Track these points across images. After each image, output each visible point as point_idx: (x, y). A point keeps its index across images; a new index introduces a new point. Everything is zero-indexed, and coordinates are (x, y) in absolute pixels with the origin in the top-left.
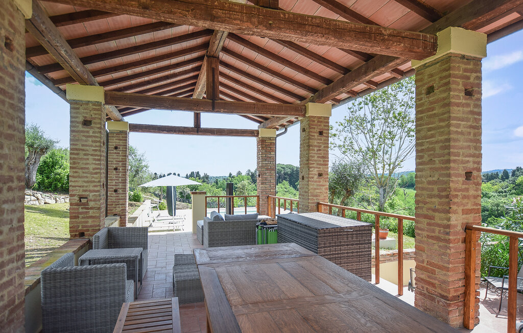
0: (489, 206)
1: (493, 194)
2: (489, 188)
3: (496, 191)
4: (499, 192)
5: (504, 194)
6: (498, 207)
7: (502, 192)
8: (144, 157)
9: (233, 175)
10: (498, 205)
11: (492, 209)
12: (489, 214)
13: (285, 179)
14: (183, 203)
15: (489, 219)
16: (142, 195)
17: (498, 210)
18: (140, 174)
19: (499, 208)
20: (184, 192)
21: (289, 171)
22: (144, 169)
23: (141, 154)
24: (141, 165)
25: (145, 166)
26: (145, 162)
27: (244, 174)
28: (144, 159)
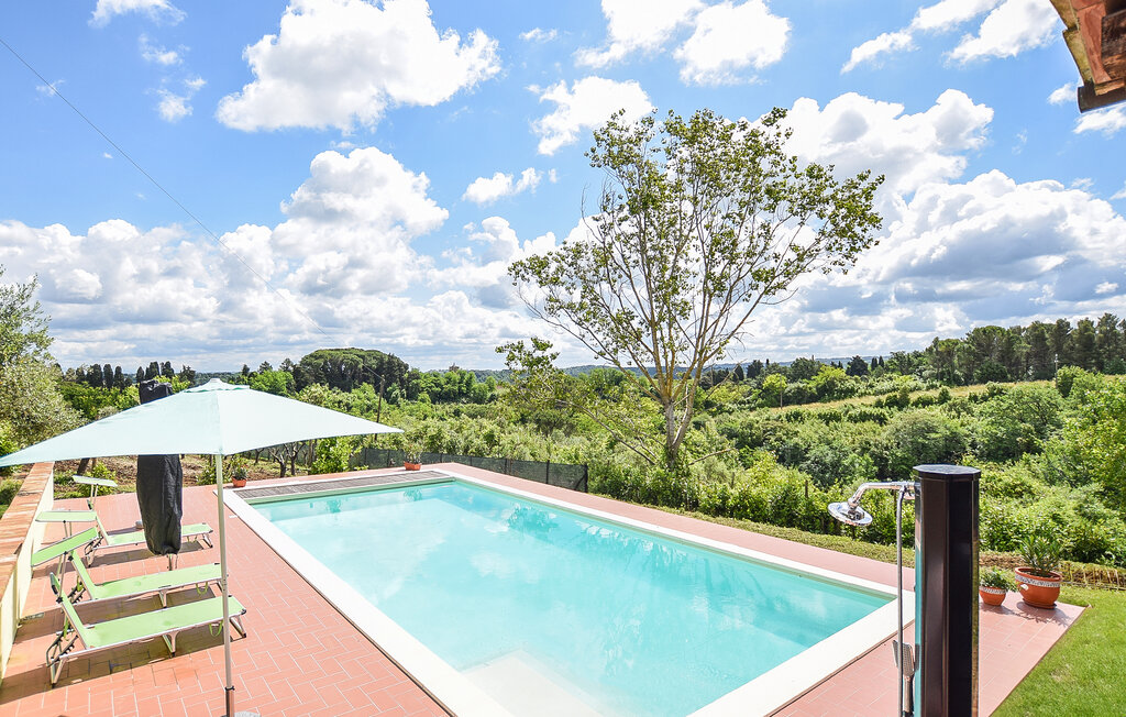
0: (737, 427)
1: (730, 406)
3: (735, 401)
4: (740, 403)
5: (748, 405)
6: (751, 429)
7: (744, 403)
8: (30, 303)
9: (251, 370)
10: (750, 426)
11: (743, 433)
13: (366, 379)
17: (752, 435)
18: (8, 371)
19: (753, 431)
21: (374, 363)
22: (30, 349)
23: (16, 290)
24: (15, 332)
25: (31, 338)
26: (32, 324)
27: (276, 368)
28: (31, 308)
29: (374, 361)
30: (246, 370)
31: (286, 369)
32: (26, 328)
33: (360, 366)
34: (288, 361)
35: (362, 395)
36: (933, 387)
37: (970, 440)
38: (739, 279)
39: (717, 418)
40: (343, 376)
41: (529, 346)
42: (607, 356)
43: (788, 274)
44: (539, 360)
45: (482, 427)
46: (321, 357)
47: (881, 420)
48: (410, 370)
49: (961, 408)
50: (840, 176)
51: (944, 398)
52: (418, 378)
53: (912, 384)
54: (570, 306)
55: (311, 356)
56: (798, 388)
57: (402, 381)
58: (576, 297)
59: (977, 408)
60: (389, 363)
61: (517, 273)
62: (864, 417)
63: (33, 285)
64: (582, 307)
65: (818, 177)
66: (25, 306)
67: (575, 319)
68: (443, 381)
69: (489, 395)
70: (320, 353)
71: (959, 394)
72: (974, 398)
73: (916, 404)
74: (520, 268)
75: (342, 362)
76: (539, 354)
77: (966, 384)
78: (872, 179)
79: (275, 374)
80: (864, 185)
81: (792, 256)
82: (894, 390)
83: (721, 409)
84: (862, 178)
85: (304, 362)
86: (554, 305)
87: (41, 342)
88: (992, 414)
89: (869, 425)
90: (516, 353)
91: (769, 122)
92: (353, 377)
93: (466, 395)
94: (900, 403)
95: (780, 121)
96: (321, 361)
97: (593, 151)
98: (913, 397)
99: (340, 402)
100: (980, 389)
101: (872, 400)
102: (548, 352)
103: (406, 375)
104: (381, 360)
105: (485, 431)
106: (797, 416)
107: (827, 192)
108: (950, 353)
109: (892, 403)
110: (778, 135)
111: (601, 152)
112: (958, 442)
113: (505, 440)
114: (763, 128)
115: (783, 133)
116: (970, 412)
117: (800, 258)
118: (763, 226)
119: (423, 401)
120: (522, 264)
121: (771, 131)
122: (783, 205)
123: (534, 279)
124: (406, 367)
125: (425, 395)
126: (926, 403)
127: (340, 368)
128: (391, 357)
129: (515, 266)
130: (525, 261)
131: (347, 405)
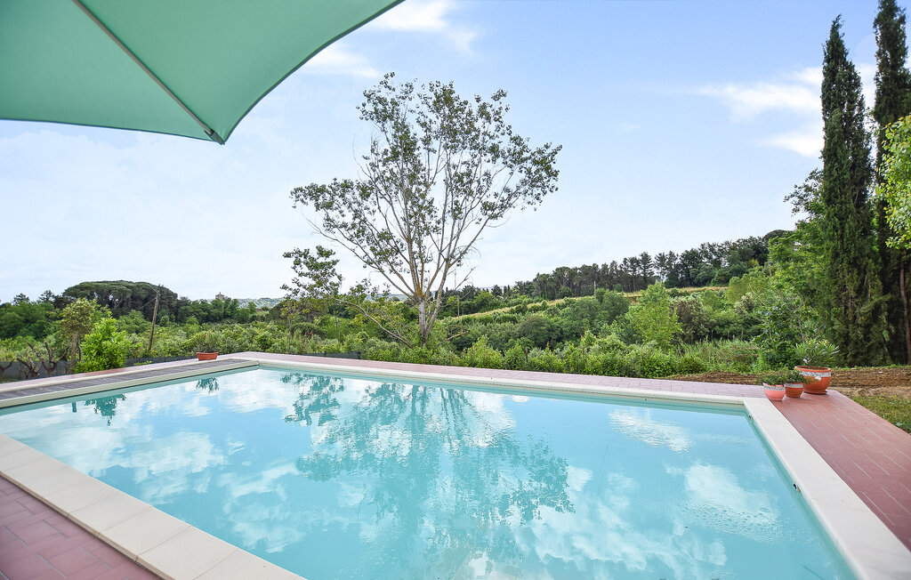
21: (142, 293)
29: (142, 291)
31: (46, 300)
34: (49, 294)
35: (131, 321)
36: (538, 301)
38: (471, 209)
41: (314, 253)
42: (374, 265)
43: (502, 207)
44: (322, 265)
45: (254, 334)
47: (514, 321)
48: (179, 298)
49: (553, 312)
50: (533, 146)
51: (544, 308)
52: (186, 305)
53: (526, 300)
54: (344, 225)
56: (467, 304)
57: (170, 307)
58: (349, 219)
59: (561, 312)
60: (159, 292)
61: (298, 197)
62: (506, 319)
64: (354, 226)
67: (348, 236)
68: (210, 307)
69: (251, 316)
71: (551, 304)
72: (559, 306)
73: (530, 310)
74: (299, 193)
76: (321, 260)
77: (555, 299)
78: (553, 147)
80: (549, 151)
81: (505, 196)
82: (518, 303)
84: (547, 147)
86: (330, 224)
89: (508, 324)
90: (302, 259)
91: (496, 98)
93: (231, 317)
94: (522, 311)
95: (502, 99)
97: (364, 105)
98: (529, 306)
100: (561, 301)
101: (507, 309)
102: (331, 259)
103: (175, 303)
106: (468, 321)
107: (525, 155)
108: (545, 282)
109: (519, 310)
110: (500, 108)
111: (370, 108)
114: (492, 102)
115: (504, 108)
116: (558, 313)
117: (509, 198)
118: (486, 174)
119: (191, 323)
120: (301, 190)
121: (496, 105)
122: (500, 160)
123: (312, 203)
125: (193, 318)
126: (536, 310)
128: (161, 288)
129: (296, 190)
130: (304, 188)
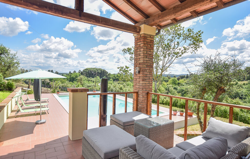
1: (184, 84)
2: (183, 82)
3: (185, 83)
4: (186, 83)
5: (188, 84)
7: (187, 83)
8: (16, 56)
9: (71, 73)
12: (184, 93)
13: (98, 75)
14: (44, 88)
15: (185, 95)
16: (15, 84)
18: (12, 69)
20: (45, 81)
22: (16, 65)
23: (13, 54)
24: (13, 62)
25: (16, 63)
26: (17, 60)
27: (77, 72)
28: (16, 57)
29: (100, 71)
30: (70, 72)
31: (79, 72)
32: (15, 61)
33: (97, 72)
34: (80, 71)
35: (97, 79)
37: (241, 94)
39: (180, 87)
40: (93, 74)
41: (125, 68)
46: (87, 70)
48: (108, 73)
50: (195, 31)
52: (110, 75)
55: (85, 69)
59: (244, 86)
60: (103, 71)
61: (124, 51)
63: (17, 53)
65: (190, 31)
66: (15, 57)
68: (116, 76)
70: (87, 69)
75: (92, 71)
77: (243, 81)
78: (201, 32)
79: (77, 73)
83: (182, 85)
84: (199, 32)
85: (84, 71)
86: (131, 59)
87: (18, 63)
88: (247, 88)
90: (122, 69)
92: (95, 75)
96: (87, 71)
99: (91, 80)
100: (246, 82)
102: (129, 69)
103: (107, 75)
104: (102, 71)
105: (120, 87)
112: (238, 95)
113: (124, 89)
119: (111, 81)
120: (125, 49)
123: (128, 53)
124: (107, 73)
127: (92, 72)
128: (104, 70)
130: (126, 49)
131: (93, 81)
